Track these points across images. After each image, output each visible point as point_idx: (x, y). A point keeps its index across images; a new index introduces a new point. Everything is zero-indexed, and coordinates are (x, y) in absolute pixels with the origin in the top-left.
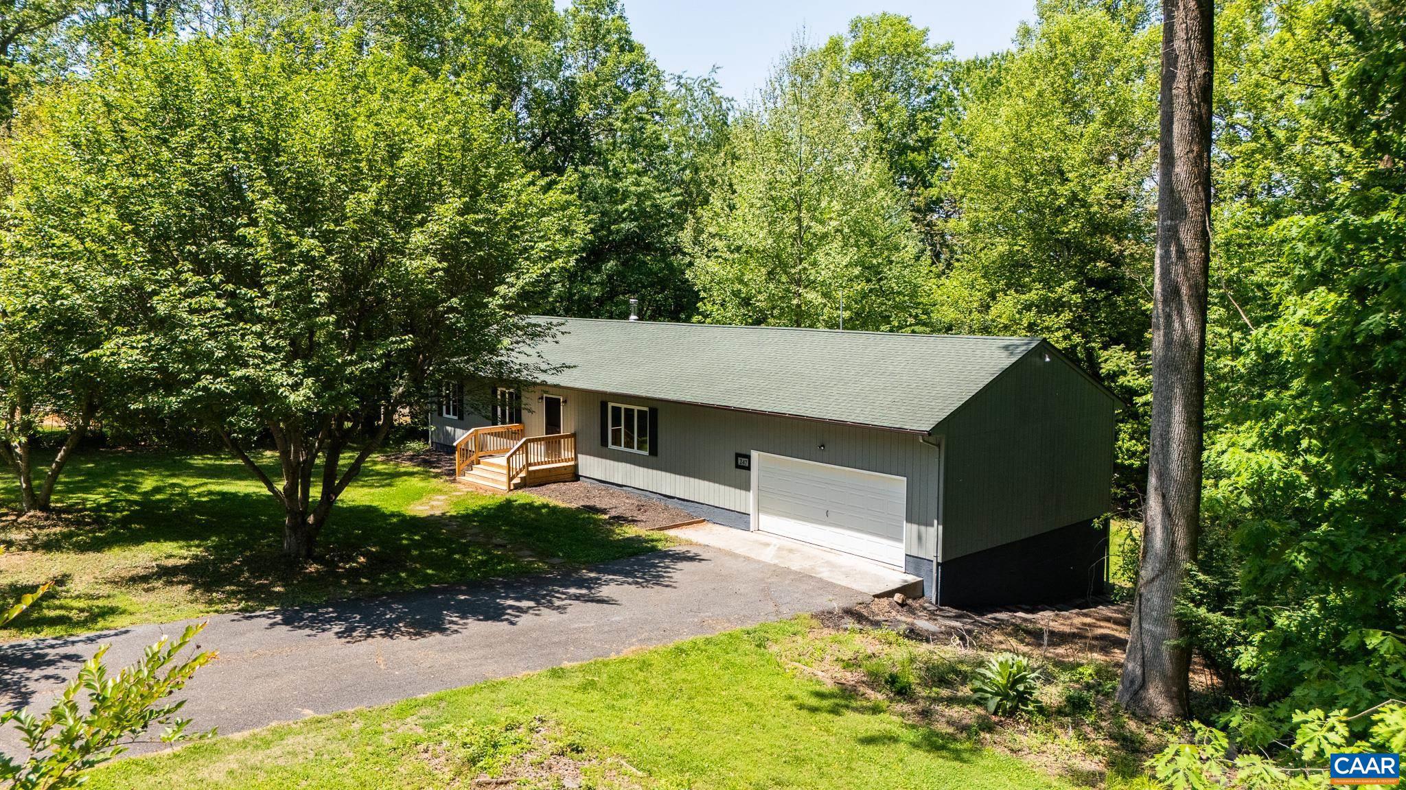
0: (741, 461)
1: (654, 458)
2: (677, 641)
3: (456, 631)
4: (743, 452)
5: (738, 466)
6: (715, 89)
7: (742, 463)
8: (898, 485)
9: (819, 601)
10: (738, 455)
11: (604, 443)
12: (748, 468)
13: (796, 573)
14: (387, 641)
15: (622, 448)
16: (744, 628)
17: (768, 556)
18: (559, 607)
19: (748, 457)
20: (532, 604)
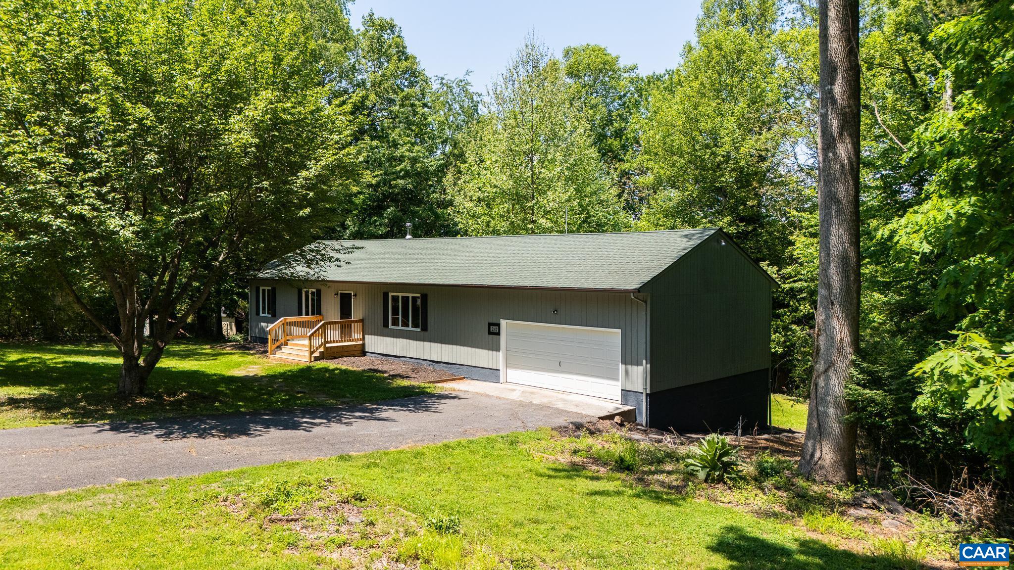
0: (493, 328)
1: (425, 333)
2: (445, 441)
3: (260, 435)
4: (495, 321)
5: (490, 333)
6: (467, 87)
7: (494, 330)
8: (614, 335)
9: (556, 420)
10: (490, 324)
11: (386, 325)
12: (498, 334)
13: (537, 405)
14: (200, 440)
15: (400, 327)
16: (499, 434)
17: (515, 396)
18: (345, 423)
19: (498, 325)
20: (324, 421)
